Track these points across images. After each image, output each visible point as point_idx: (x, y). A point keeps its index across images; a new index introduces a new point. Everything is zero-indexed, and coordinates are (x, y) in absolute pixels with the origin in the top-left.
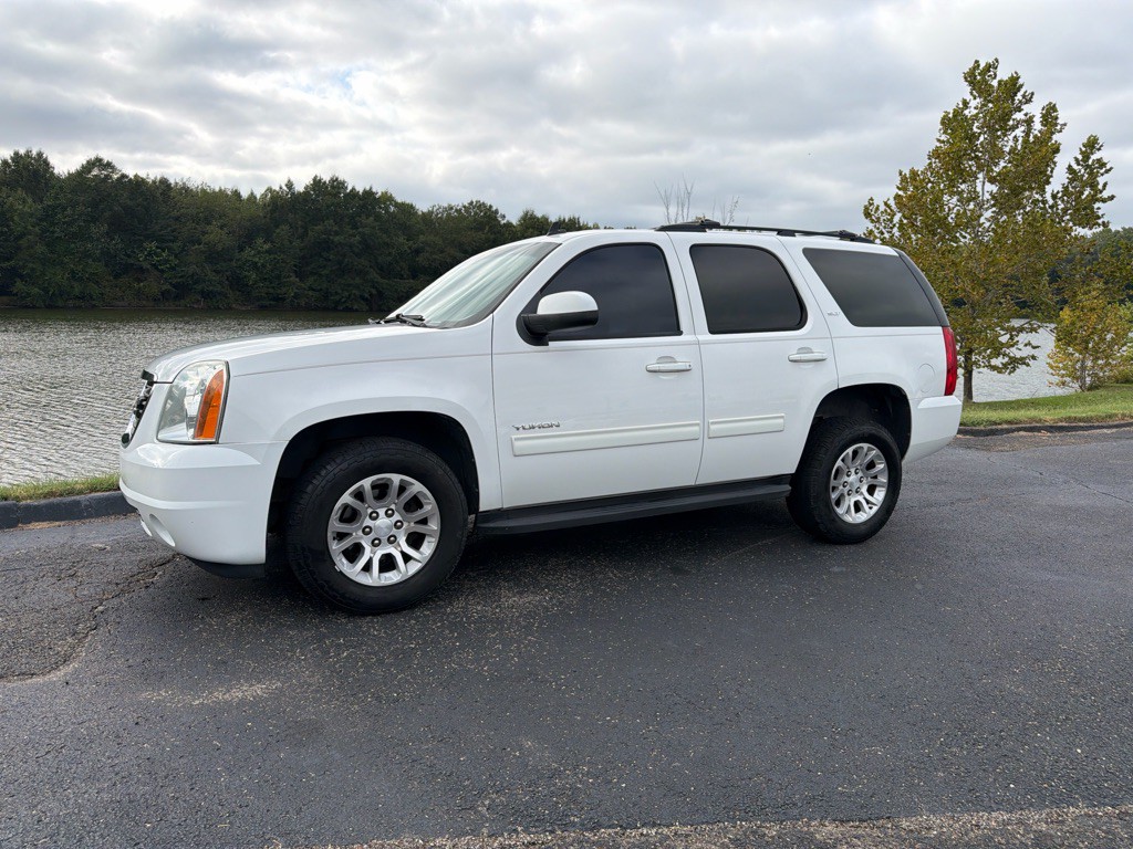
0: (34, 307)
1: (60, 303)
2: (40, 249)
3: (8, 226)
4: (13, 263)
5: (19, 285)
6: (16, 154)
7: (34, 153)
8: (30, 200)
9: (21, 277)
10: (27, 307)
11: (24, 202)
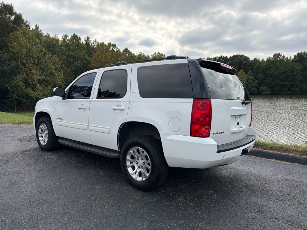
0: (297, 94)
1: (304, 93)
2: (301, 78)
3: (293, 73)
4: (292, 82)
5: (293, 88)
6: (298, 53)
7: (303, 52)
8: (300, 65)
9: (295, 86)
10: (295, 94)
11: (298, 65)
